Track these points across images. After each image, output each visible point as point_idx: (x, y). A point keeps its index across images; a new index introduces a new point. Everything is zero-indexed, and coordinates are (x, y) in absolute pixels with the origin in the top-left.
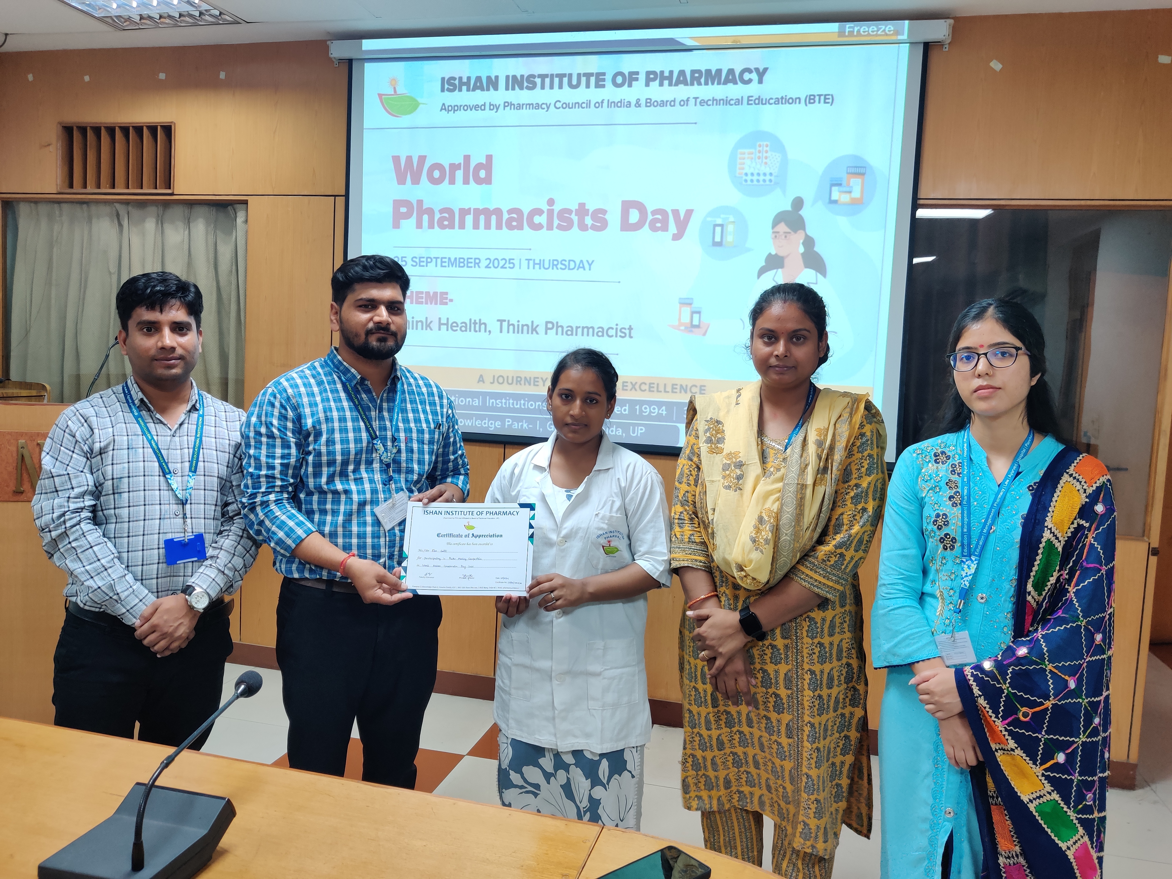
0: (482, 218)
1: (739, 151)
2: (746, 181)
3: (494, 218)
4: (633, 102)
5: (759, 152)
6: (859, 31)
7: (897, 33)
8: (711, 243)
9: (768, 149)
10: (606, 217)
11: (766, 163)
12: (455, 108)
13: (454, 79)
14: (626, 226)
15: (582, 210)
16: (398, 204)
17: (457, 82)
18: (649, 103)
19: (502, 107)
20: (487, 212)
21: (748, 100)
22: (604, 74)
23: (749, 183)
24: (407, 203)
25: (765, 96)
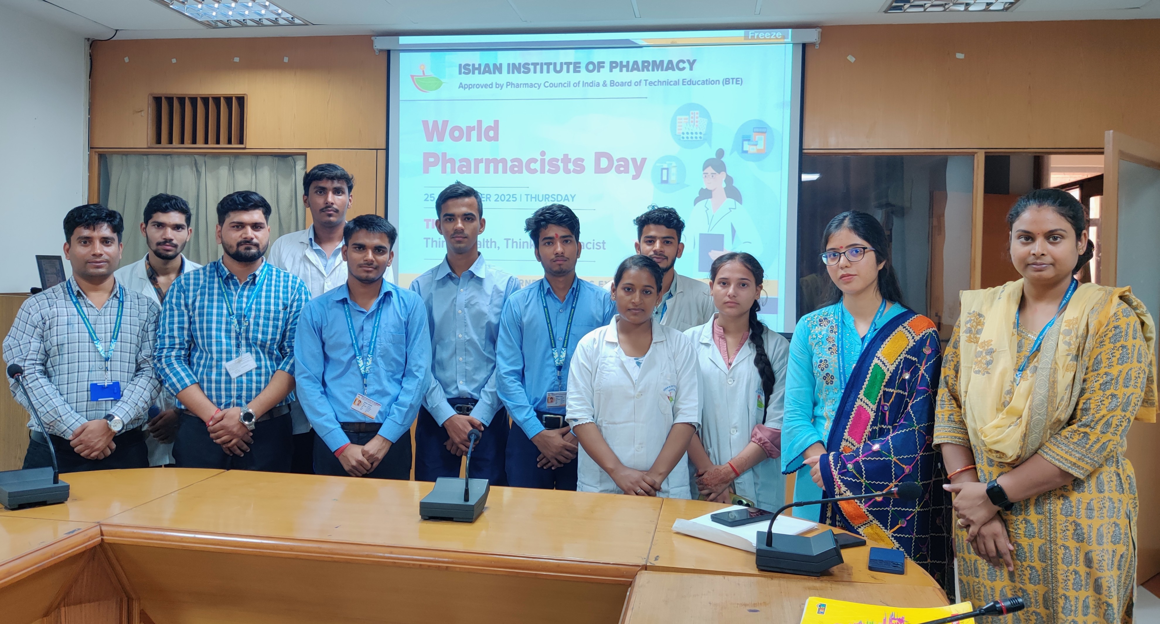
0: (492, 166)
1: (678, 117)
2: (683, 138)
3: (500, 166)
4: (601, 83)
5: (692, 118)
6: (758, 36)
7: (784, 37)
8: (660, 181)
9: (698, 116)
10: (584, 163)
11: (697, 126)
12: (470, 87)
13: (469, 65)
14: (598, 170)
15: (566, 159)
16: (427, 156)
17: (471, 68)
18: (613, 83)
19: (505, 85)
20: (496, 162)
21: (683, 82)
22: (579, 63)
23: (685, 139)
24: (434, 155)
25: (694, 79)
